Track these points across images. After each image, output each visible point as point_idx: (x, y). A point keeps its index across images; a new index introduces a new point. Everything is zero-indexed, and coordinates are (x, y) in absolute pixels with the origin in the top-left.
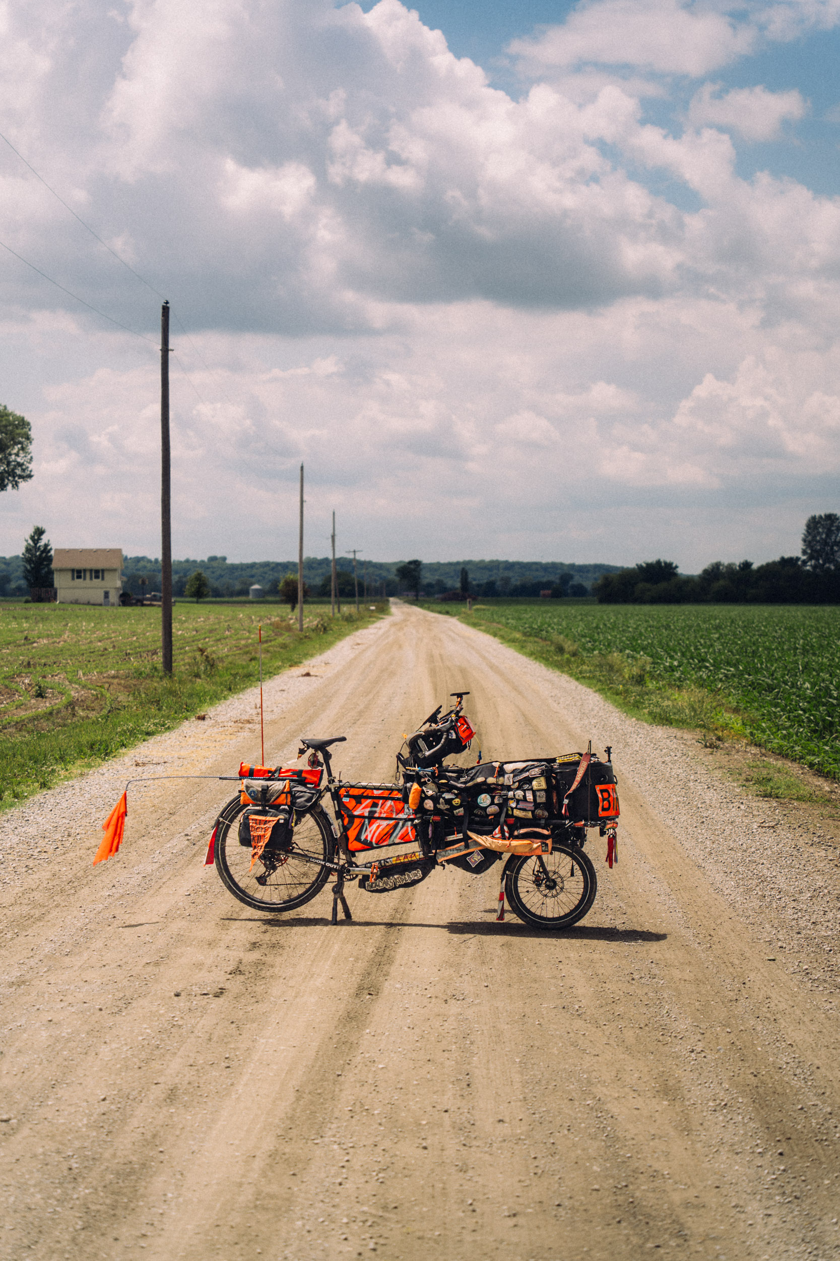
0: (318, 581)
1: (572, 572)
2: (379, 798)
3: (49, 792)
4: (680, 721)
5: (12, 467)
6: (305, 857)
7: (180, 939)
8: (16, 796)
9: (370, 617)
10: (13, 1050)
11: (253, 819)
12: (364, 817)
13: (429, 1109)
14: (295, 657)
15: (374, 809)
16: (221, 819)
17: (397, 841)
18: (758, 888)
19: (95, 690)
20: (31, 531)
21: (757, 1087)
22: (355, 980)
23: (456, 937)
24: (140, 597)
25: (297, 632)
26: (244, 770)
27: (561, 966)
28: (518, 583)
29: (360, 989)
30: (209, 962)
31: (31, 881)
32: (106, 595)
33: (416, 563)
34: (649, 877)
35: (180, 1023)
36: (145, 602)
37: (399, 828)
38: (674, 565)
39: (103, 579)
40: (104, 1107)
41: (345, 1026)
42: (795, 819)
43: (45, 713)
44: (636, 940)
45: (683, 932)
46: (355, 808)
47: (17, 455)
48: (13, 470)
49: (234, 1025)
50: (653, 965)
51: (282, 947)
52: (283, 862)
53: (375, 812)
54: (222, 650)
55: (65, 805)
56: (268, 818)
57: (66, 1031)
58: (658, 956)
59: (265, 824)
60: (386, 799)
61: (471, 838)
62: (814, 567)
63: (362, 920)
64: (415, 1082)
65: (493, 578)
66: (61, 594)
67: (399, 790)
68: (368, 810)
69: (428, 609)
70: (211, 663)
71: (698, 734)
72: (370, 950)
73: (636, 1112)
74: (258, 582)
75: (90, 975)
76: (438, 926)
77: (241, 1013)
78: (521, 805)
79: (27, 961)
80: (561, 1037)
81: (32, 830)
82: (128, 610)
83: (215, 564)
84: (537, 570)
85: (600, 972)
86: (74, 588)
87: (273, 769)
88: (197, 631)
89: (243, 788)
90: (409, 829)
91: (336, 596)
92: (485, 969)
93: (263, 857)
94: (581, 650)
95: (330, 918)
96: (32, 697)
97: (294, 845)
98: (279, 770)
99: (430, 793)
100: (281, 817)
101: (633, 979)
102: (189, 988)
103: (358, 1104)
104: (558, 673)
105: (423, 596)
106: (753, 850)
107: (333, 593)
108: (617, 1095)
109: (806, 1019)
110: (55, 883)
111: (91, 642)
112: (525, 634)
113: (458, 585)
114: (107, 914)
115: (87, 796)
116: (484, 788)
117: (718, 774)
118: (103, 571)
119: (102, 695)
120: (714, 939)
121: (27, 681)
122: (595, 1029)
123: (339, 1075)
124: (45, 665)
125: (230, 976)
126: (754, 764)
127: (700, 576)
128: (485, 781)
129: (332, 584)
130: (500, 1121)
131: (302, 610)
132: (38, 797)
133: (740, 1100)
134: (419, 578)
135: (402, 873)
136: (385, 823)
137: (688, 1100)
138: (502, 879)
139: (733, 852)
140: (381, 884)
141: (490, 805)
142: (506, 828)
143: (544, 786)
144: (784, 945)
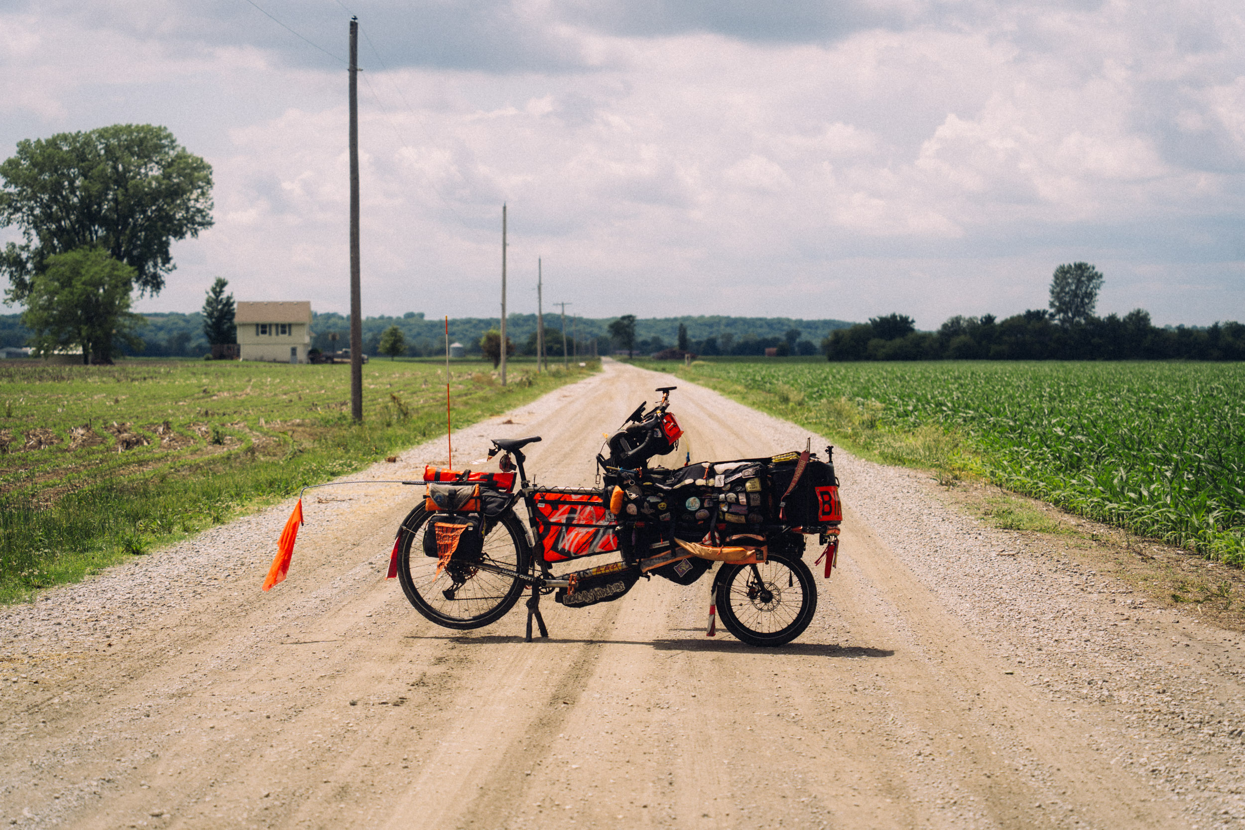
0: (524, 339)
1: (800, 329)
2: (577, 503)
3: (223, 526)
4: (914, 461)
5: (191, 213)
6: (498, 570)
7: (357, 655)
8: (186, 530)
9: (580, 373)
10: (170, 753)
11: (439, 527)
12: (562, 525)
13: (627, 805)
14: (497, 406)
15: (572, 516)
16: (404, 528)
17: (598, 550)
18: (996, 610)
19: (277, 437)
20: (212, 283)
21: (990, 787)
22: (550, 691)
23: (662, 653)
24: (329, 354)
25: (499, 386)
26: (429, 473)
27: (776, 678)
28: (741, 341)
29: (555, 698)
30: (389, 676)
31: (198, 605)
32: (294, 351)
33: (630, 318)
34: (877, 600)
35: (354, 729)
36: (336, 360)
37: (599, 536)
38: (910, 320)
39: (290, 334)
40: (268, 802)
41: (536, 731)
42: (1037, 548)
43: (223, 458)
44: (859, 655)
45: (912, 648)
46: (551, 514)
47: (197, 200)
48: (193, 216)
49: (414, 731)
50: (878, 678)
51: (471, 662)
52: (472, 574)
53: (573, 519)
54: (417, 402)
55: (238, 537)
56: (456, 526)
57: (228, 736)
58: (884, 670)
59: (452, 532)
60: (585, 504)
61: (679, 546)
62: (1063, 321)
63: (559, 638)
64: (612, 781)
65: (713, 336)
66: (245, 351)
67: (599, 495)
68: (565, 516)
69: (643, 367)
70: (405, 413)
71: (934, 472)
72: (566, 664)
73: (856, 809)
74: (460, 340)
75: (258, 687)
76: (643, 643)
77: (423, 719)
78: (732, 510)
79: (189, 675)
80: (775, 741)
81: (202, 560)
82: (319, 367)
83: (411, 321)
84: (761, 327)
85: (819, 683)
86: (258, 344)
87: (462, 473)
88: (391, 385)
89: (428, 493)
90: (611, 537)
91: (542, 354)
92: (694, 681)
93: (449, 569)
94: (807, 399)
95: (524, 636)
96: (209, 443)
97: (485, 556)
98: (468, 473)
99: (634, 496)
100: (470, 524)
101: (856, 690)
102: (366, 697)
103: (548, 800)
104: (782, 420)
105: (637, 355)
106: (991, 575)
107: (539, 353)
108: (834, 793)
109: (1046, 727)
110: (224, 607)
111: (276, 395)
112: (747, 387)
113: (676, 342)
114: (281, 634)
115: (264, 530)
116: (693, 490)
117: (954, 508)
118: (290, 325)
119: (285, 442)
120: (947, 655)
121: (203, 429)
122: (811, 735)
123: (528, 775)
124: (224, 415)
125: (412, 688)
126: (994, 500)
127: (939, 332)
128: (694, 483)
129: (539, 341)
130: (705, 815)
131: (504, 367)
132: (211, 531)
133: (972, 798)
134: (633, 334)
135: (603, 585)
136: (584, 531)
137: (913, 798)
138: (713, 591)
139: (969, 578)
140: (580, 598)
141: (700, 508)
142: (716, 534)
143: (758, 487)
144: (1023, 661)
